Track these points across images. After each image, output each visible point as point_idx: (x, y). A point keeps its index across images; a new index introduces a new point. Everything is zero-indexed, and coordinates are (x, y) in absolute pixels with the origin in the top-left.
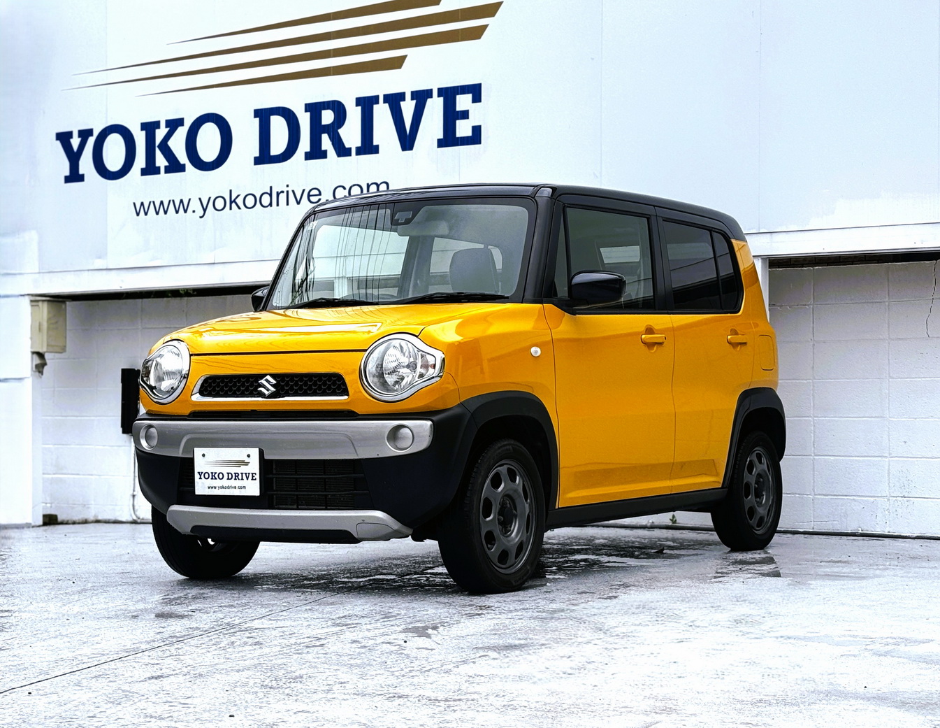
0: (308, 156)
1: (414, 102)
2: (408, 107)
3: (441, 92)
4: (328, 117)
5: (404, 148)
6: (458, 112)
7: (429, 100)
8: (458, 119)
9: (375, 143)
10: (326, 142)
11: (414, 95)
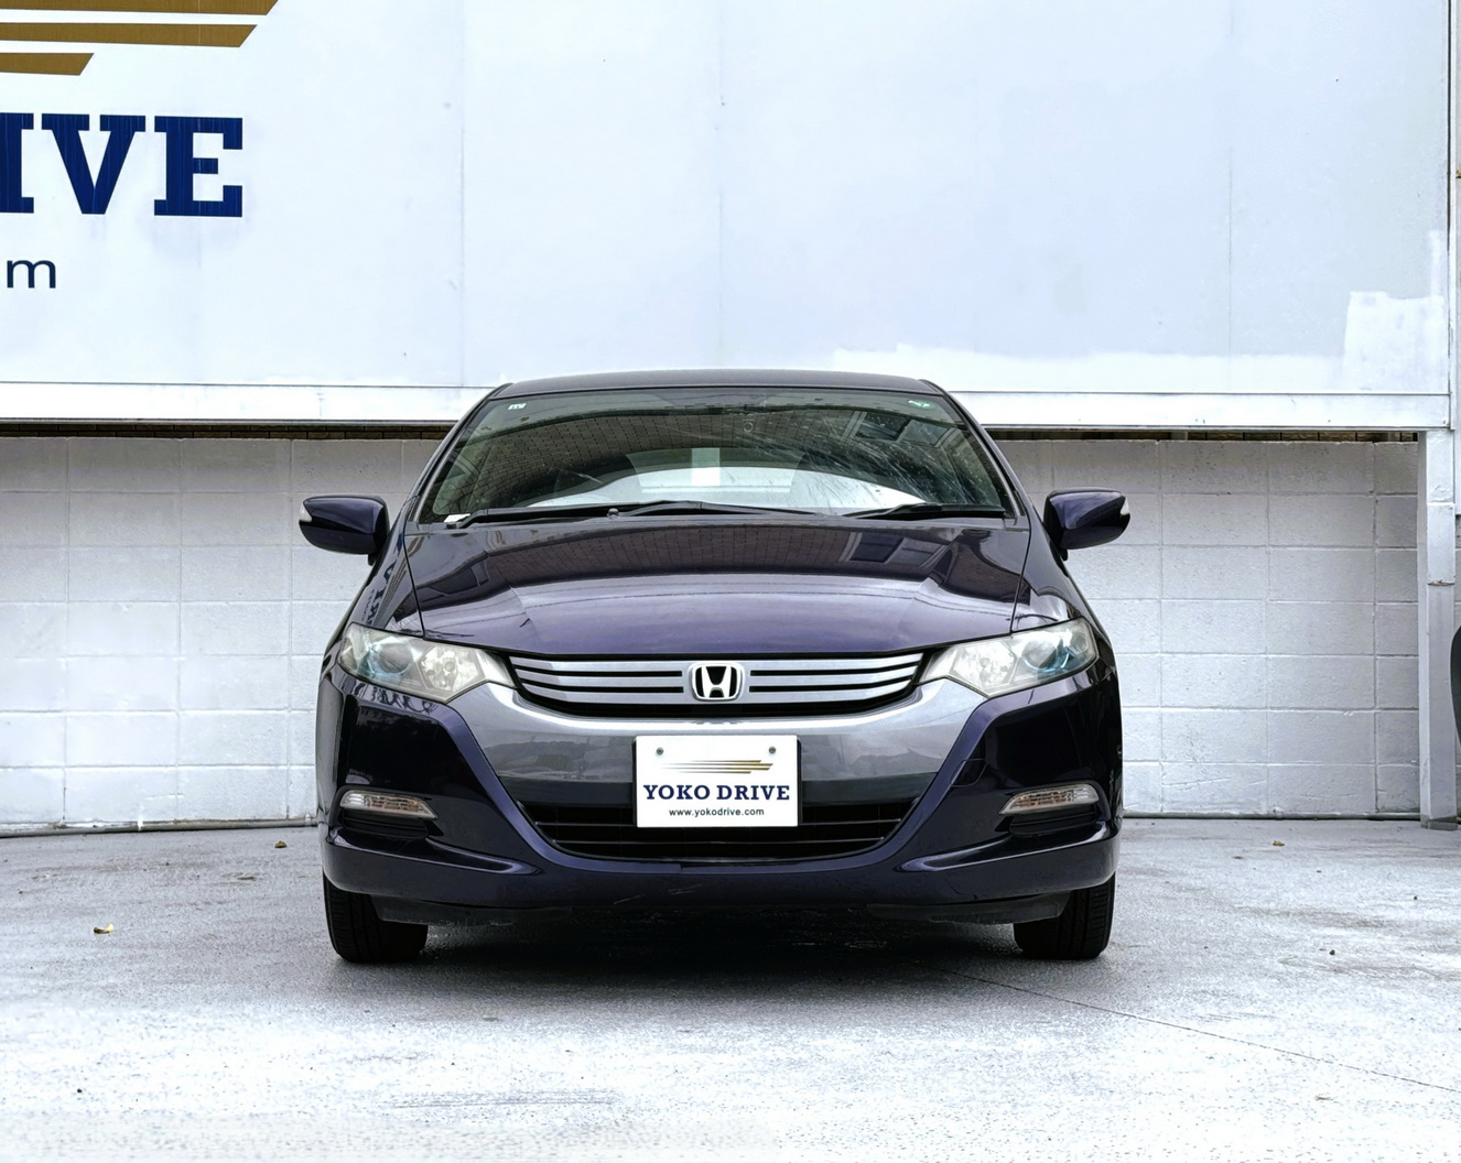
1: (107, 134)
2: (95, 144)
3: (162, 124)
6: (198, 160)
7: (136, 133)
8: (197, 172)
11: (107, 122)
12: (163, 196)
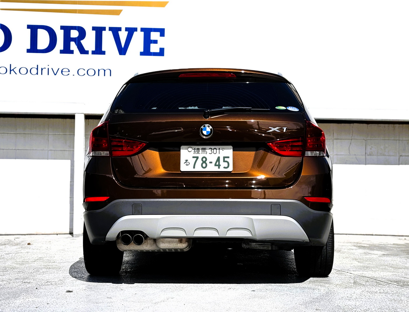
0: (62, 52)
1: (127, 32)
2: (123, 35)
3: (142, 30)
4: (74, 34)
5: (120, 54)
6: (152, 40)
7: (135, 33)
8: (152, 43)
9: (103, 50)
10: (73, 46)
11: (127, 29)
12: (142, 51)
